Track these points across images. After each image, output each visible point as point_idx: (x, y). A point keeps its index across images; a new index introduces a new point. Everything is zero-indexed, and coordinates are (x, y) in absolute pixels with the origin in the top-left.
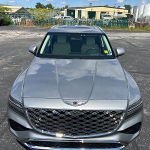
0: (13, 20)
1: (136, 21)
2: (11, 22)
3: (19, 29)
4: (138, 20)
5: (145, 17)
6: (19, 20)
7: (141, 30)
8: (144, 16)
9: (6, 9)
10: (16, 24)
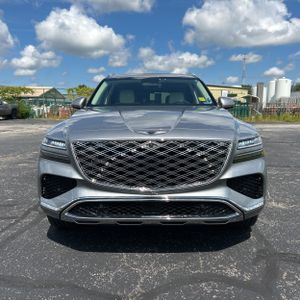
0: (35, 109)
1: (264, 106)
2: (31, 112)
3: (45, 122)
4: (268, 104)
5: (280, 101)
6: (45, 109)
7: (273, 121)
8: (279, 97)
9: (23, 90)
10: (40, 117)
